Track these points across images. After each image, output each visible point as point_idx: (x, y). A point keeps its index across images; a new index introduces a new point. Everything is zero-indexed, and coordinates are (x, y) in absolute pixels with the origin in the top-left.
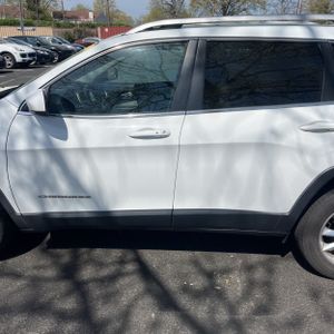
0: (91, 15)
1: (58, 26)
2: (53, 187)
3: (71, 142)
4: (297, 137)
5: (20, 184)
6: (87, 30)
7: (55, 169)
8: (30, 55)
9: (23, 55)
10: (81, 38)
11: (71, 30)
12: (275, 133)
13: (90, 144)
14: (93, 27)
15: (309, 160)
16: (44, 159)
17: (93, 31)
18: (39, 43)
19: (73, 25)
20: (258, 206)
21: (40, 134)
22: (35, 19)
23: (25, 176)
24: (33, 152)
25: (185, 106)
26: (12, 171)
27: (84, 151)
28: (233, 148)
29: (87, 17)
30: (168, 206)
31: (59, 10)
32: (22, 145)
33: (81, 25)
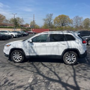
0: (30, 26)
1: (22, 28)
2: (31, 52)
3: (34, 46)
4: (61, 45)
5: (27, 51)
6: (29, 29)
7: (32, 49)
8: (17, 35)
9: (16, 35)
10: (27, 31)
11: (25, 29)
12: (58, 44)
13: (36, 46)
14: (30, 28)
15: (63, 48)
16: (30, 48)
17: (30, 29)
18: (18, 32)
19: (25, 28)
20: (57, 54)
21: (30, 45)
22: (16, 27)
23: (28, 50)
24: (29, 47)
25: (48, 42)
26: (26, 50)
27: (35, 47)
28: (54, 46)
29: (29, 26)
30: (46, 54)
31: (22, 24)
32: (28, 46)
33: (27, 28)
